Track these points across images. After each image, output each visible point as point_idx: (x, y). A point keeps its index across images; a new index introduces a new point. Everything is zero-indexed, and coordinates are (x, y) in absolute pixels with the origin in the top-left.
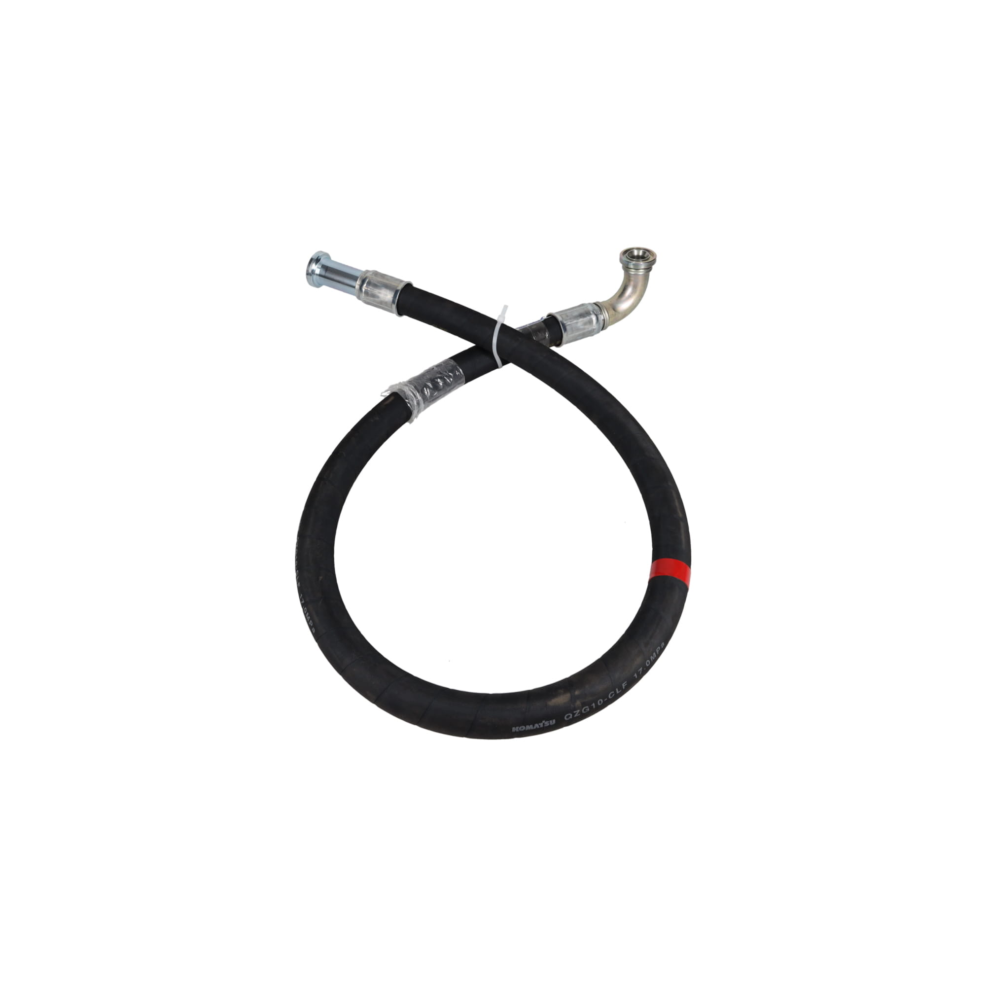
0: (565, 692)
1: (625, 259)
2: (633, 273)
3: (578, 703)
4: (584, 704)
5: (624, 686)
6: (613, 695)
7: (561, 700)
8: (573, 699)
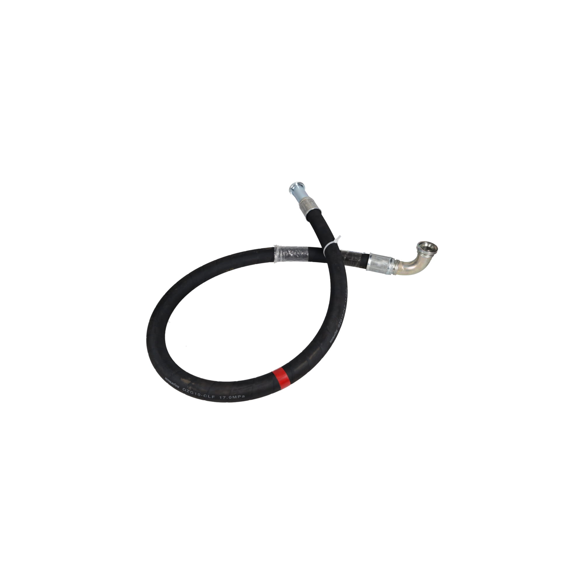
0: (190, 380)
1: (419, 247)
2: (422, 256)
3: (190, 388)
4: (192, 390)
5: (213, 397)
6: (206, 397)
7: (186, 381)
8: (189, 385)
